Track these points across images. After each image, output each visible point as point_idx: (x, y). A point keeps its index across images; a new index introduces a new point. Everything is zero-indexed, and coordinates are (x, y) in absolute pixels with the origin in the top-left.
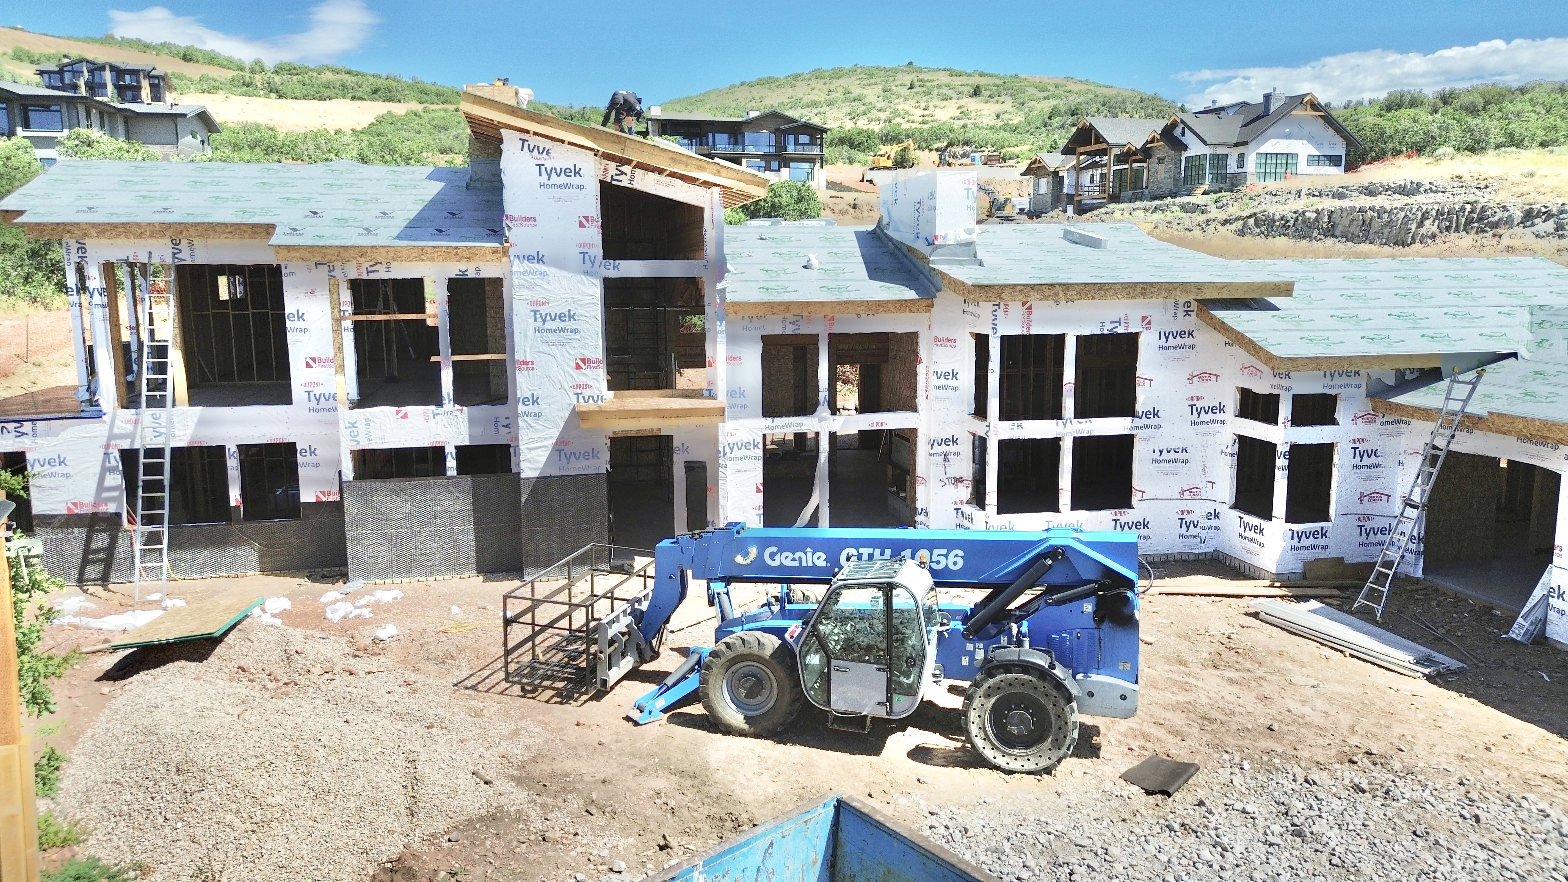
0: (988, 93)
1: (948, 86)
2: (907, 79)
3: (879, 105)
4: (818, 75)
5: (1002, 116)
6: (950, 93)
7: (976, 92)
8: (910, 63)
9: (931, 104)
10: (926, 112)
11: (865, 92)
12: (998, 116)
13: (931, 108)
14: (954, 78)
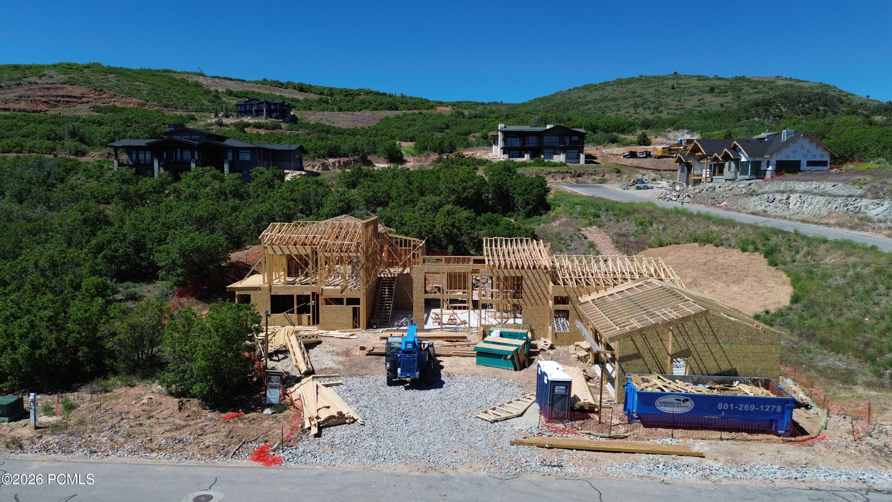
0: (719, 91)
1: (695, 87)
2: (671, 83)
3: (651, 99)
4: (619, 82)
5: (726, 105)
6: (695, 91)
7: (712, 90)
8: (676, 73)
9: (682, 98)
10: (678, 103)
11: (644, 92)
12: (722, 105)
13: (682, 101)
14: (699, 82)
